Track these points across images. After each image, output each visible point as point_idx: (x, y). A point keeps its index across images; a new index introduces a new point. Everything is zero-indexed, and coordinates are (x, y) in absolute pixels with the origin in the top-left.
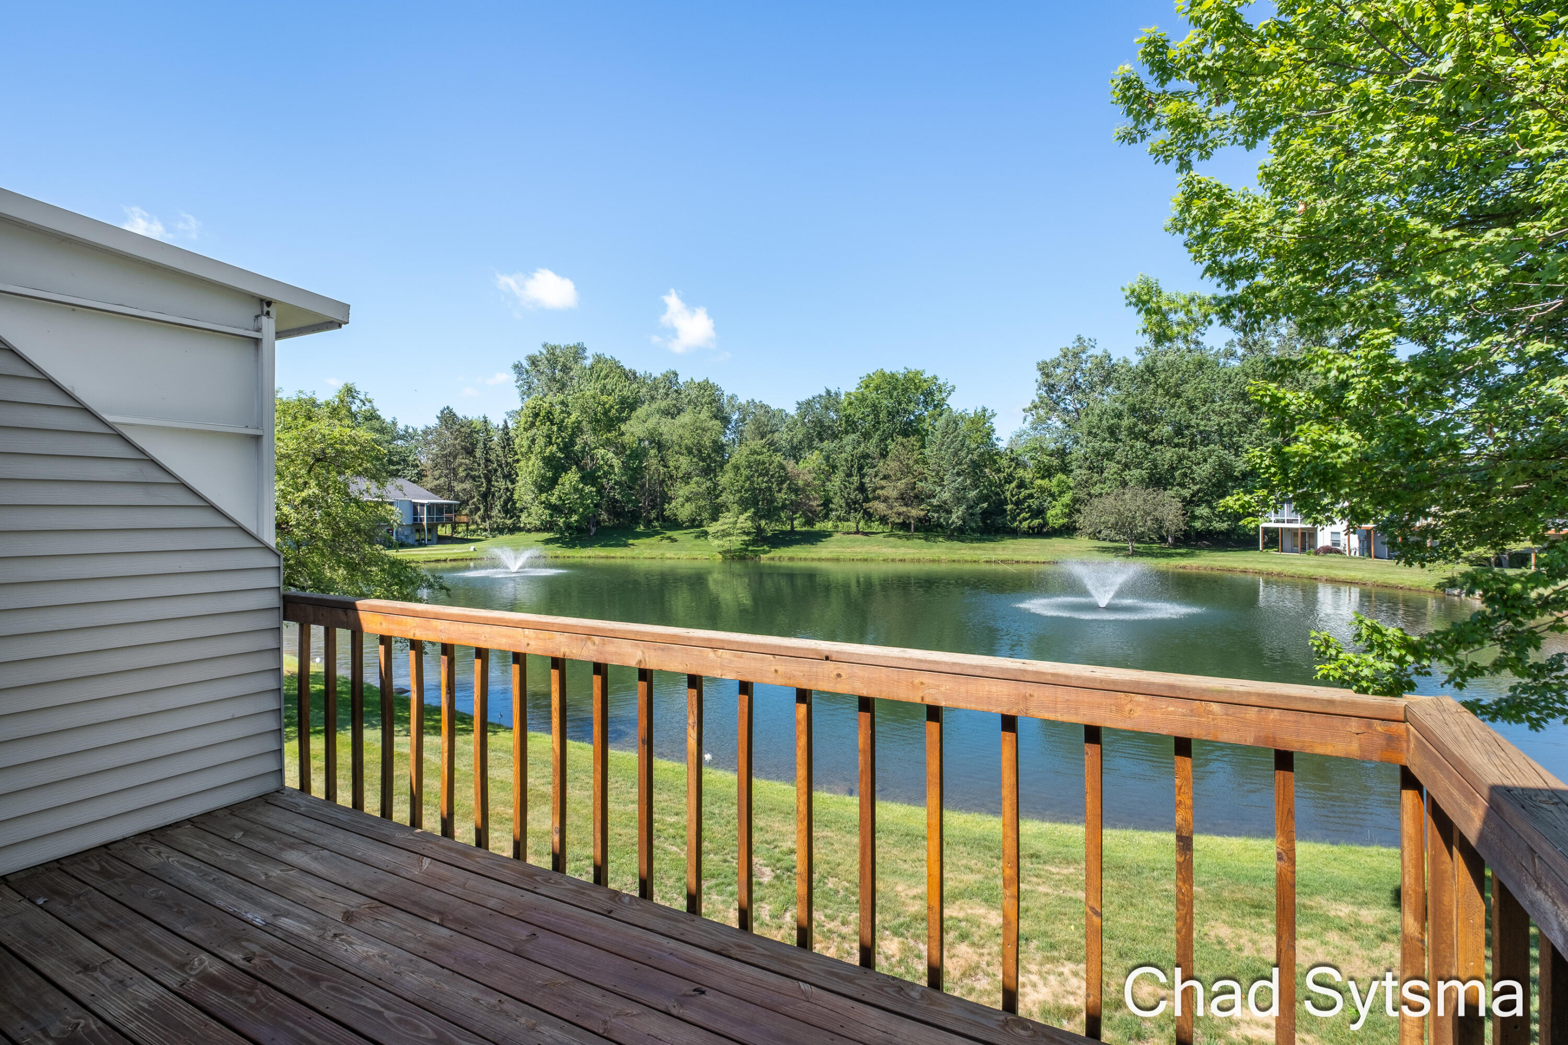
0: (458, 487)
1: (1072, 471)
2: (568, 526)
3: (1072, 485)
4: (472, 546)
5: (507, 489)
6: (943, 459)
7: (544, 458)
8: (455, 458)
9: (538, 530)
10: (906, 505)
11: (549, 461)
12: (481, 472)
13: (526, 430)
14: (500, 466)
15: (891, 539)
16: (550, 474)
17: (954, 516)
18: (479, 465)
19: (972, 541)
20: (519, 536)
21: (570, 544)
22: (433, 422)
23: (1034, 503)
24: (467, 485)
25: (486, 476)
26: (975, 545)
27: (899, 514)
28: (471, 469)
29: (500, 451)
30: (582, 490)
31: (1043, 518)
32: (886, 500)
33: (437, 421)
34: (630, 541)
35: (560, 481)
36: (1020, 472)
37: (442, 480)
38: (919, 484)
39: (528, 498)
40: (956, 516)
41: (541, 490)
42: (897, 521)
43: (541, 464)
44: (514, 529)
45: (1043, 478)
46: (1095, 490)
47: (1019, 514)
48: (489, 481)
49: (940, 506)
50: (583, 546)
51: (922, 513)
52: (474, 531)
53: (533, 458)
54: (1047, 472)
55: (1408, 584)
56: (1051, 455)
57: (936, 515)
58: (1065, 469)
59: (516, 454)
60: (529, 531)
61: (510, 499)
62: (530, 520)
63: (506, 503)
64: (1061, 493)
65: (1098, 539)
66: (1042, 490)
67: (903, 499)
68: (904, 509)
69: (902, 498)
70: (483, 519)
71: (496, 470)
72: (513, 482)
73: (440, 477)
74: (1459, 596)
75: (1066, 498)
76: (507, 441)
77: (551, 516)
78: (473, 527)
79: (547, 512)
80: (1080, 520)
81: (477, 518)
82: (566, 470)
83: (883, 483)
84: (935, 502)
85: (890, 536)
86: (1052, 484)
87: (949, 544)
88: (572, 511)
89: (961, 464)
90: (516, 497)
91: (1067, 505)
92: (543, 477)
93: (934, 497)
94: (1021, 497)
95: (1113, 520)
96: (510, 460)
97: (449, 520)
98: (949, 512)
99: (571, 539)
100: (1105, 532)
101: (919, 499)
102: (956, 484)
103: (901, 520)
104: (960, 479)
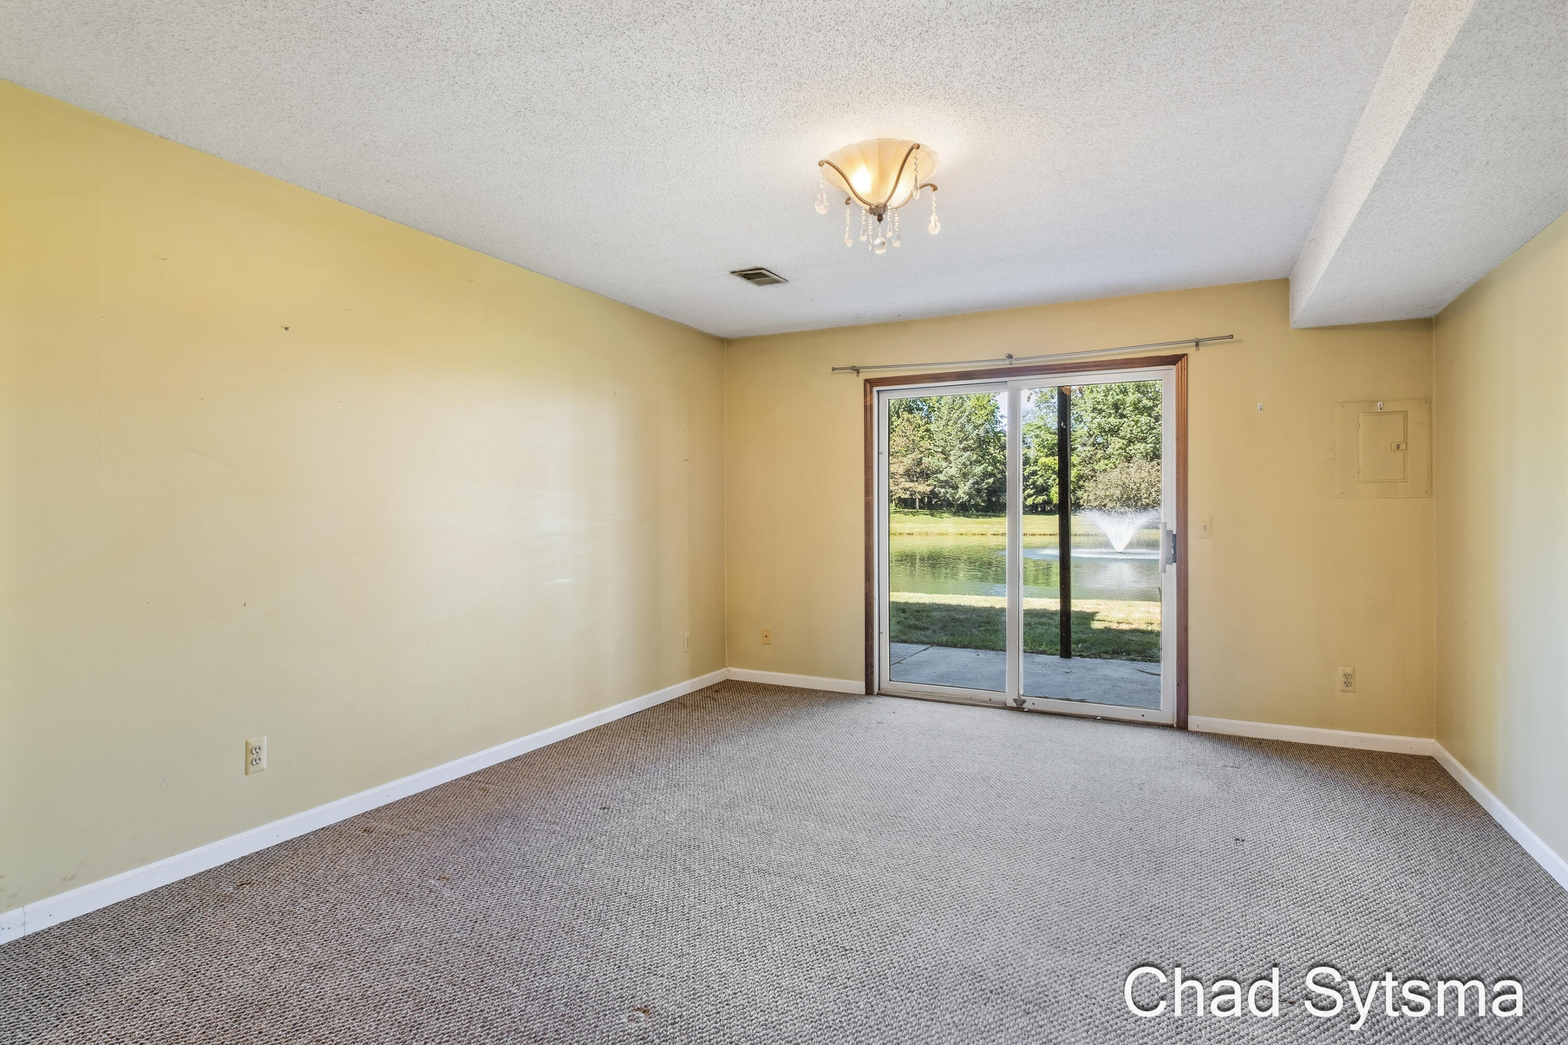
6: (949, 434)
10: (912, 481)
15: (897, 515)
17: (960, 492)
19: (977, 517)
23: (1039, 480)
26: (981, 520)
27: (905, 490)
31: (1047, 495)
38: (926, 460)
40: (962, 493)
42: (903, 496)
45: (1048, 454)
46: (1099, 466)
47: (1024, 490)
49: (946, 482)
51: (929, 489)
54: (1052, 450)
56: (1055, 433)
57: (943, 490)
66: (1047, 467)
67: (909, 476)
68: (911, 484)
69: (908, 474)
80: (1083, 496)
84: (942, 477)
86: (1056, 461)
87: (954, 519)
89: (966, 440)
93: (941, 472)
94: (1026, 473)
95: (1118, 493)
98: (956, 488)
100: (1110, 505)
101: (925, 475)
102: (963, 460)
103: (907, 496)
104: (966, 455)
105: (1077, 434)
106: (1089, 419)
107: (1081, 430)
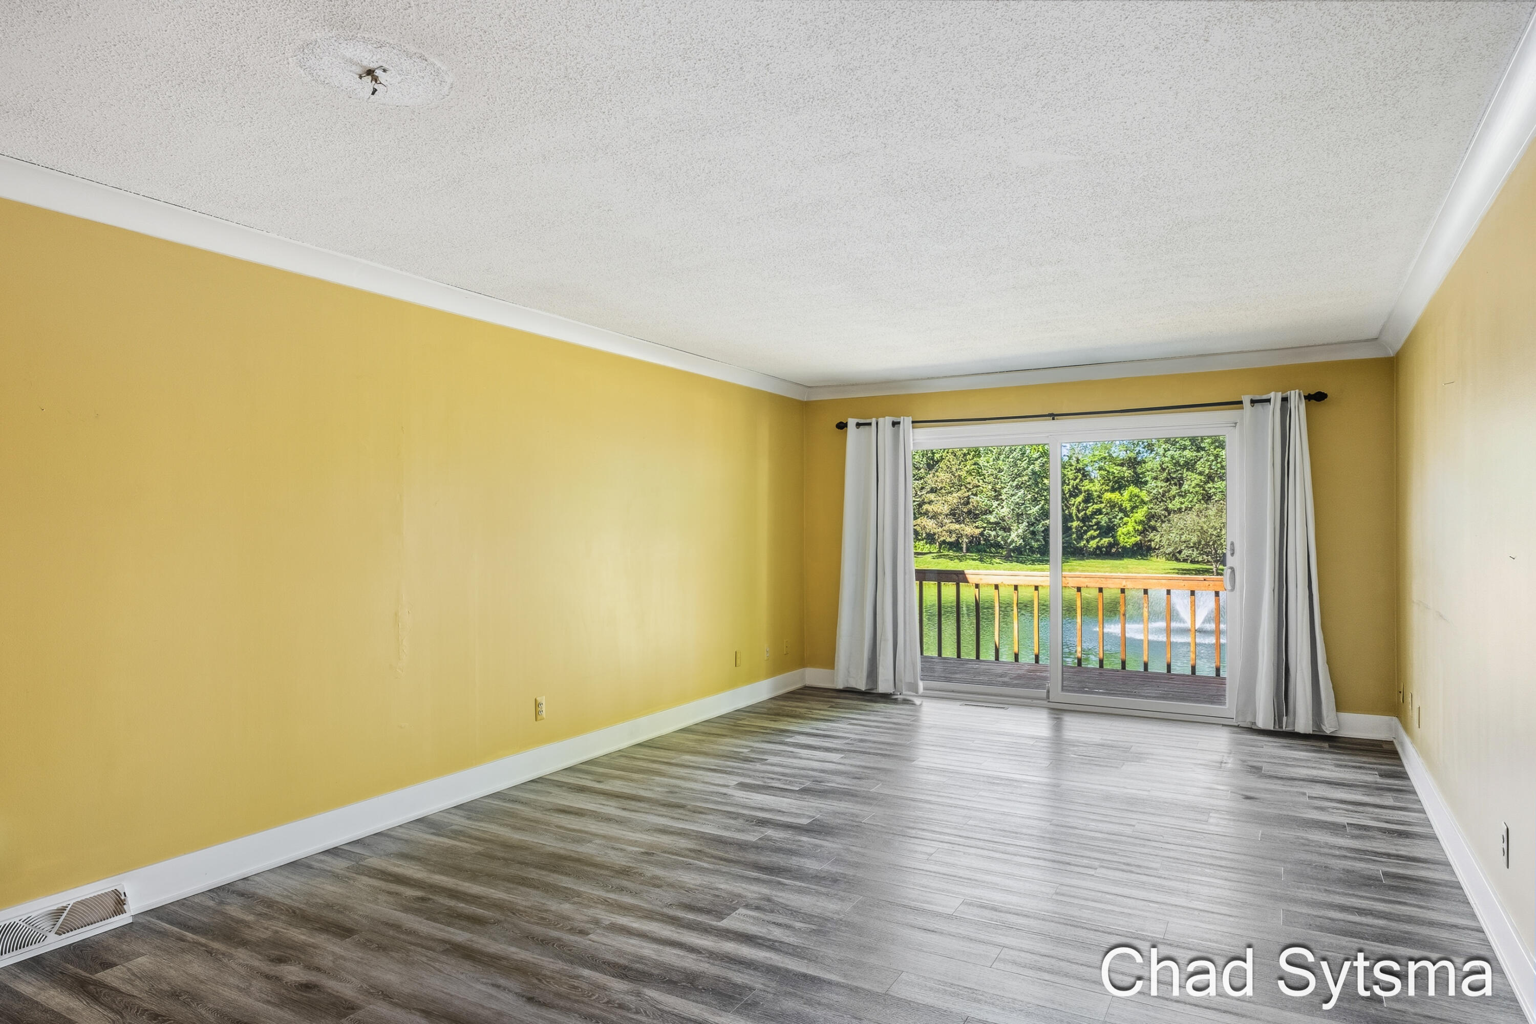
1: (1146, 483)
3: (1146, 499)
6: (1000, 471)
10: (958, 522)
15: (941, 560)
17: (1013, 535)
19: (1033, 562)
23: (1103, 520)
26: (1037, 566)
27: (950, 532)
31: (1113, 537)
32: (935, 516)
36: (1086, 485)
38: (974, 499)
40: (1016, 535)
42: (948, 540)
45: (1113, 490)
46: (1175, 504)
47: (1086, 532)
49: (997, 523)
51: (978, 531)
54: (1118, 485)
56: (1122, 465)
57: (993, 533)
58: (1138, 481)
64: (1134, 508)
65: (1177, 560)
66: (1113, 505)
67: (954, 515)
68: (957, 526)
69: (954, 514)
75: (1140, 514)
80: (1155, 537)
83: (932, 496)
84: (992, 518)
85: (940, 557)
86: (1124, 498)
87: (1008, 565)
89: (1019, 475)
91: (1141, 522)
93: (991, 513)
94: (1089, 512)
95: (1195, 539)
98: (1007, 530)
100: (1186, 553)
101: (974, 515)
102: (1016, 499)
103: (953, 539)
104: (1021, 493)
105: (1149, 466)
106: (1161, 451)
107: (1152, 463)
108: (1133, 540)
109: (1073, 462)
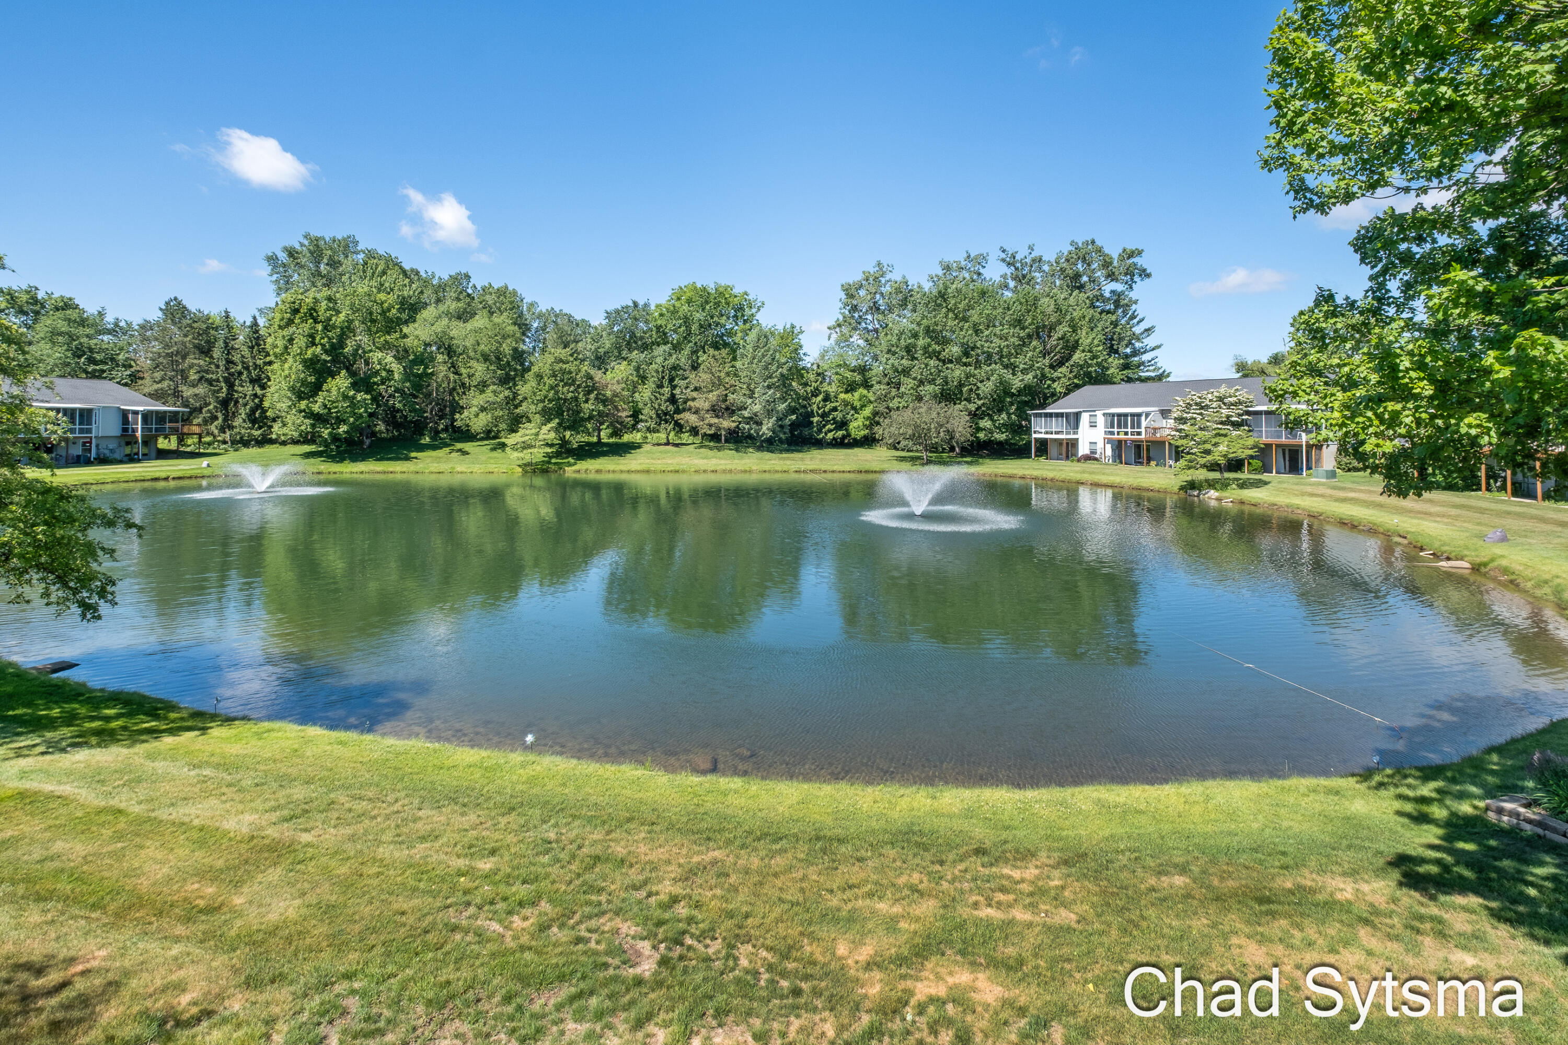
0: (187, 392)
1: (872, 386)
2: (335, 438)
3: (872, 399)
4: (204, 462)
5: (255, 395)
6: (754, 372)
7: (305, 362)
8: (184, 357)
9: (295, 442)
10: (717, 417)
11: (311, 364)
12: (221, 374)
13: (280, 327)
14: (247, 368)
15: (702, 450)
16: (312, 379)
17: (764, 428)
18: (218, 366)
19: (781, 452)
20: (269, 450)
21: (339, 457)
22: (155, 315)
23: (838, 415)
24: (201, 390)
25: (226, 380)
26: (784, 455)
27: (710, 425)
28: (207, 372)
29: (246, 352)
30: (354, 397)
31: (847, 430)
32: (697, 412)
33: (160, 314)
34: (413, 454)
35: (325, 387)
36: (825, 387)
37: (165, 384)
38: (731, 397)
39: (283, 405)
40: (766, 429)
41: (300, 396)
42: (709, 432)
43: (300, 367)
44: (264, 441)
45: (847, 392)
46: (894, 404)
47: (824, 426)
48: (231, 386)
49: (751, 418)
50: (354, 460)
51: (734, 425)
52: (209, 444)
53: (290, 360)
54: (851, 388)
55: (1157, 486)
56: (854, 371)
57: (747, 427)
58: (867, 385)
59: (268, 355)
60: (284, 443)
61: (259, 406)
62: (285, 430)
63: (253, 411)
64: (863, 406)
65: (896, 449)
66: (846, 403)
68: (716, 420)
69: (714, 410)
70: (222, 430)
71: (240, 373)
72: (263, 387)
73: (163, 379)
74: (1198, 496)
75: (867, 412)
76: (256, 339)
77: (313, 426)
78: (208, 439)
79: (308, 421)
80: (879, 431)
81: (213, 428)
82: (333, 375)
83: (695, 394)
84: (746, 414)
85: (701, 447)
86: (854, 398)
87: (759, 454)
88: (340, 421)
89: (771, 377)
90: (266, 404)
91: (868, 418)
92: (304, 382)
93: (746, 408)
94: (827, 409)
95: (910, 432)
96: (259, 362)
97: (175, 431)
98: (759, 424)
99: (339, 453)
100: (903, 443)
101: (730, 411)
102: (767, 397)
103: (712, 432)
104: (771, 392)
105: (873, 372)
106: (884, 360)
107: (877, 369)
108: (863, 433)
109: (815, 367)
